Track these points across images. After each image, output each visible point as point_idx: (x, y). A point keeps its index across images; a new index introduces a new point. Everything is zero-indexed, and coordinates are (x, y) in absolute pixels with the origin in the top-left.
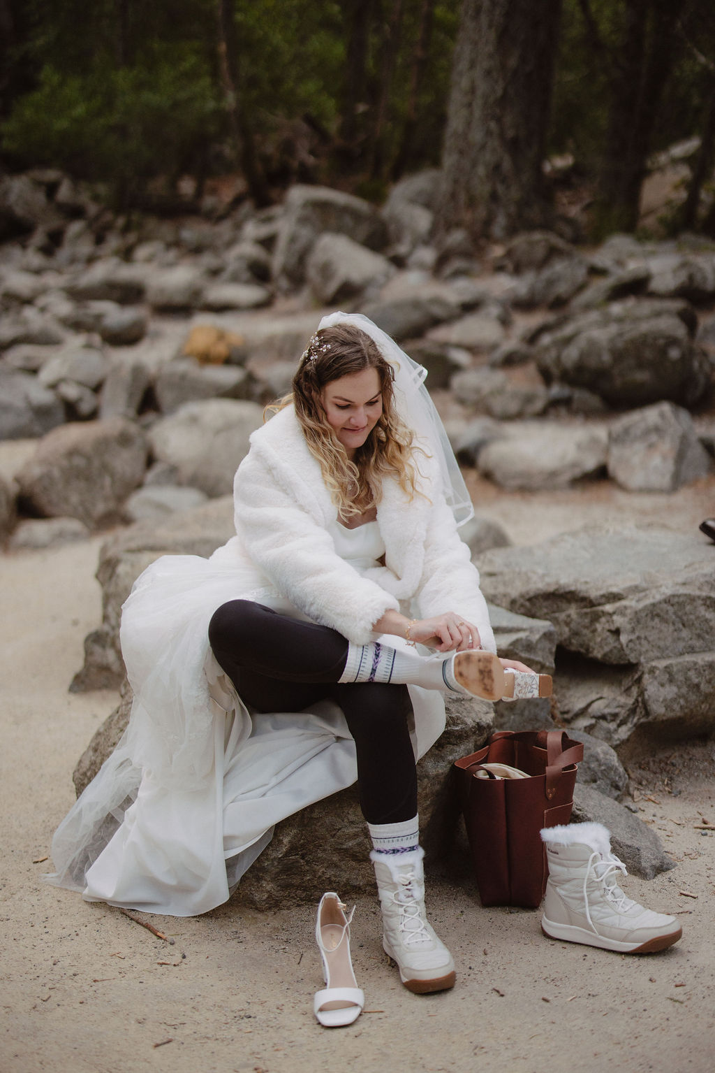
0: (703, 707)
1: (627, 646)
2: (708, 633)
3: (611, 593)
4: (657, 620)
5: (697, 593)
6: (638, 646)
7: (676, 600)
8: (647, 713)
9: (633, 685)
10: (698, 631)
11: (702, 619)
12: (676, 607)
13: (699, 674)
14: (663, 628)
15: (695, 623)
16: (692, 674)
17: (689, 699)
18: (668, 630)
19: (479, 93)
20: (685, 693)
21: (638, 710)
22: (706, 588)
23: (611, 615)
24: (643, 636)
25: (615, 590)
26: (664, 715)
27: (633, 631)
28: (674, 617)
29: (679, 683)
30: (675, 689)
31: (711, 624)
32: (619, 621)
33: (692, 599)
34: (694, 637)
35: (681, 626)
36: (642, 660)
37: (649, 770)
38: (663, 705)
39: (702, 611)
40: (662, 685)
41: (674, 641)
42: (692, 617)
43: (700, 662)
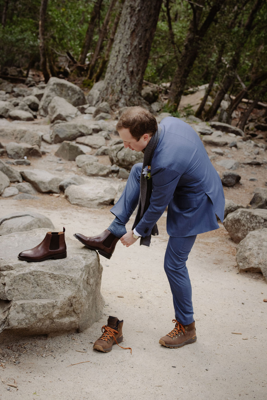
0: (38, 324)
1: (7, 292)
2: (49, 290)
3: (9, 266)
4: (24, 281)
5: (48, 271)
6: (13, 293)
7: (36, 273)
8: (9, 325)
9: (7, 310)
10: (45, 289)
11: (48, 283)
12: (35, 277)
13: (37, 309)
14: (26, 285)
15: (44, 284)
16: (34, 309)
17: (31, 320)
18: (29, 286)
19: (121, 52)
20: (29, 317)
21: (6, 323)
22: (52, 270)
23: (5, 276)
24: (16, 288)
25: (10, 265)
26: (17, 326)
27: (12, 285)
28: (33, 281)
29: (27, 312)
30: (25, 315)
31: (51, 286)
32: (7, 280)
33: (44, 274)
34: (42, 291)
35: (36, 285)
36: (14, 299)
37: (12, 349)
38: (17, 322)
39: (48, 280)
40: (18, 313)
41: (31, 292)
42: (43, 282)
43: (39, 304)
